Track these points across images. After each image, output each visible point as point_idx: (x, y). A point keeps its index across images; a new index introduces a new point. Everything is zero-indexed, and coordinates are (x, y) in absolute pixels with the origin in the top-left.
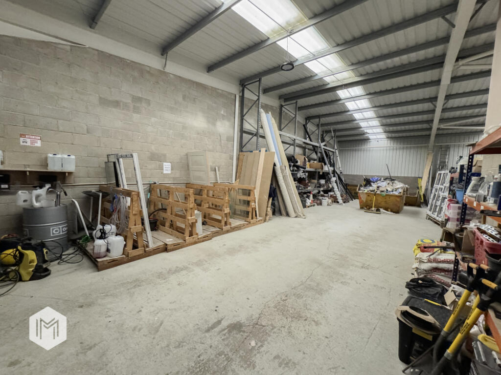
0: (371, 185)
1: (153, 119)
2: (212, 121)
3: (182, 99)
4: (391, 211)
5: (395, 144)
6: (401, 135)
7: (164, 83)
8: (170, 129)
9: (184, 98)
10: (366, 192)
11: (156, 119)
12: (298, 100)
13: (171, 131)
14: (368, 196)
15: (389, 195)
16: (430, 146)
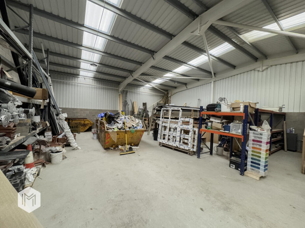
0: (115, 122)
4: (134, 146)
10: (115, 129)
14: (118, 134)
15: (136, 131)
16: (120, 89)
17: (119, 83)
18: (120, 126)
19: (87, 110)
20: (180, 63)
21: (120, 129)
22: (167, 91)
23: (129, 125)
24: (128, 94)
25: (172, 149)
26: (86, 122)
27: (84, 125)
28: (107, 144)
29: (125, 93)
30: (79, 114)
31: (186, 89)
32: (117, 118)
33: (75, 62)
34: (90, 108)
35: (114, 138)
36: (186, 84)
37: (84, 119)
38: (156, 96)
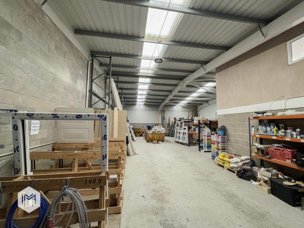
0: (151, 129)
1: (23, 61)
2: (74, 78)
3: (54, 48)
4: (161, 141)
5: (146, 108)
6: (150, 104)
7: (40, 22)
8: (42, 78)
9: (56, 47)
10: (151, 133)
11: (27, 62)
12: (119, 77)
13: (43, 81)
14: (152, 135)
15: (161, 134)
16: (160, 109)
17: (159, 106)
18: (153, 131)
19: (141, 124)
20: (191, 93)
21: (153, 132)
22: (196, 107)
23: (157, 131)
24: (166, 112)
25: (179, 143)
26: (140, 131)
27: (139, 132)
28: (148, 139)
29: (163, 111)
30: (137, 126)
31: (208, 105)
32: (152, 127)
33: (135, 96)
34: (143, 123)
35: (150, 136)
36: (207, 101)
37: (139, 129)
38: (186, 111)
